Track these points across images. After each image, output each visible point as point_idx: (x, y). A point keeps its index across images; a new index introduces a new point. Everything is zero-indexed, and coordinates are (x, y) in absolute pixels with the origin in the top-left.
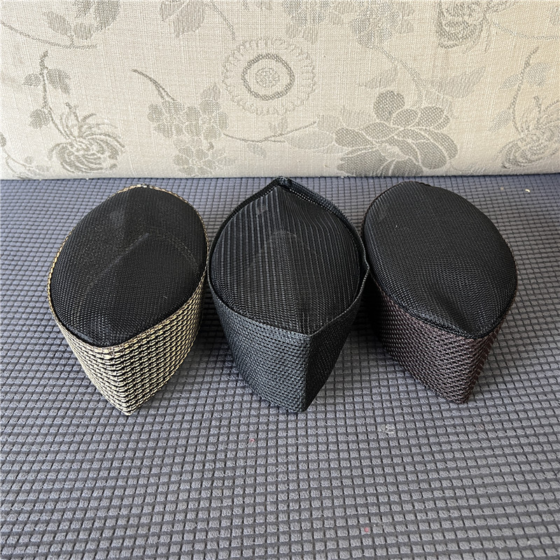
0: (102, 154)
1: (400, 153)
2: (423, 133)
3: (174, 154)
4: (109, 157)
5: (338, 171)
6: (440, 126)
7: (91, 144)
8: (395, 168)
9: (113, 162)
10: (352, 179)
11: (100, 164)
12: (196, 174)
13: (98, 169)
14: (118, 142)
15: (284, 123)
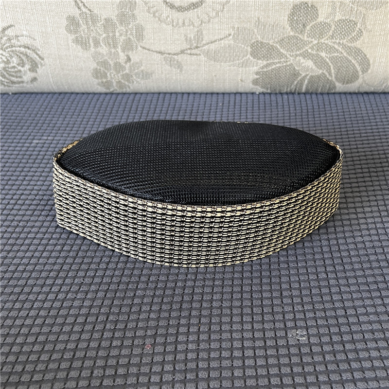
0: (23, 66)
1: (314, 67)
2: (336, 46)
3: (92, 67)
4: (30, 70)
5: (253, 86)
6: (354, 40)
7: (11, 57)
8: (309, 82)
9: (33, 75)
10: (266, 95)
11: (20, 77)
12: (115, 88)
13: (19, 83)
14: (37, 54)
15: (199, 35)
